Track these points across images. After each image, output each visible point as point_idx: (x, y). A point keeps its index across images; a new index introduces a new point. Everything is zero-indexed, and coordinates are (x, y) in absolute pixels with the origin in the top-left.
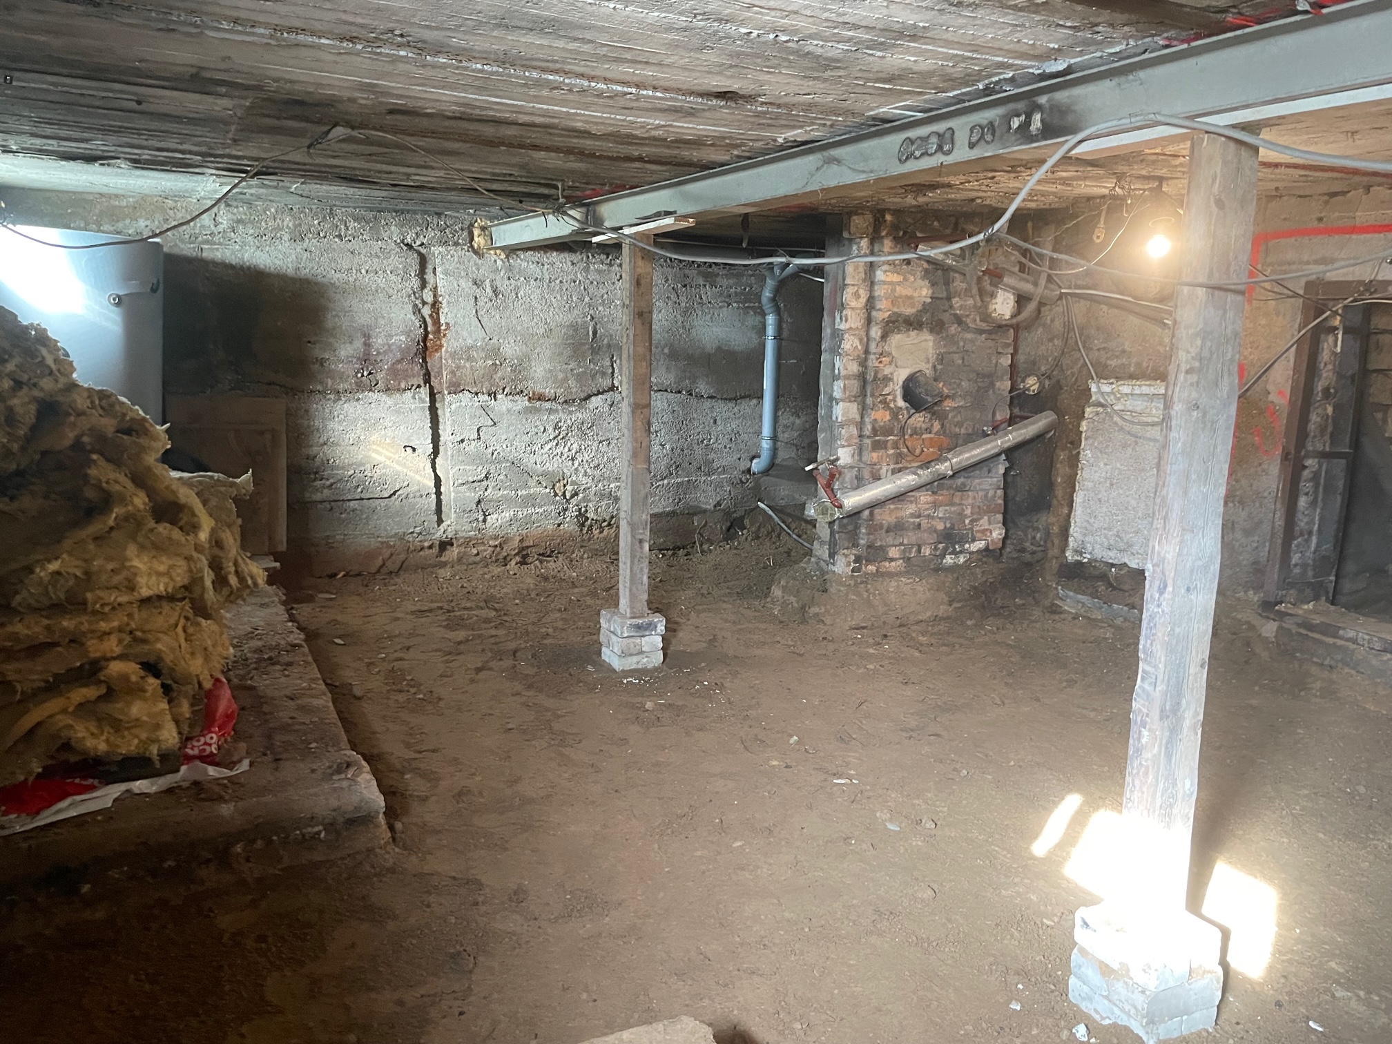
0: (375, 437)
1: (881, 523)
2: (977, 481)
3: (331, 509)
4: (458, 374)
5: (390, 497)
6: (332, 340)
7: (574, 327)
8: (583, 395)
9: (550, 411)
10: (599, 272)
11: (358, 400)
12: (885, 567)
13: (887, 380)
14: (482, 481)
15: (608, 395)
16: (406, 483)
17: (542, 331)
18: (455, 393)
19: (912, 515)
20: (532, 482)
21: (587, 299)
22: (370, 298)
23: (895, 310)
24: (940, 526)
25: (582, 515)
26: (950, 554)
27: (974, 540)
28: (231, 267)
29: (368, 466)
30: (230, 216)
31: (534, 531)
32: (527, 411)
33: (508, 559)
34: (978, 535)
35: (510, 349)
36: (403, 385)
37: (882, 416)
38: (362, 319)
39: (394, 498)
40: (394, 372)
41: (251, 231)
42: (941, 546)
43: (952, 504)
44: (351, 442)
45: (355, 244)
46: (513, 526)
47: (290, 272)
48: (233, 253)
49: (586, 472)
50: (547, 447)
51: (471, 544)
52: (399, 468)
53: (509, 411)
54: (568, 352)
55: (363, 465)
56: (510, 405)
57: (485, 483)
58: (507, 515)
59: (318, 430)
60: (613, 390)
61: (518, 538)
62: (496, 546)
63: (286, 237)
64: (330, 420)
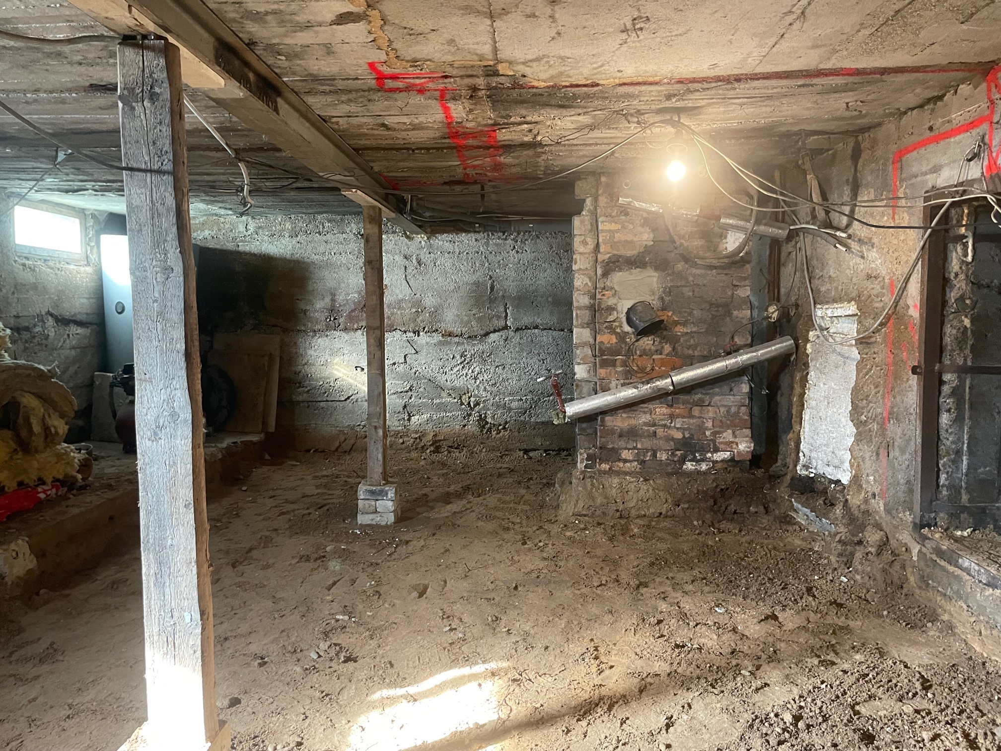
0: (337, 360)
1: (613, 429)
2: (717, 398)
3: (308, 406)
4: (392, 318)
5: (346, 400)
6: (311, 298)
7: (477, 284)
8: (482, 332)
9: (458, 344)
10: (497, 245)
11: (327, 336)
12: (618, 466)
13: (611, 309)
14: (407, 392)
15: (504, 333)
16: (356, 392)
17: (452, 287)
18: (390, 331)
19: (645, 424)
20: (444, 394)
21: (487, 265)
22: (336, 270)
23: (615, 252)
24: (678, 435)
25: (482, 420)
26: (689, 461)
27: (716, 450)
28: (254, 255)
29: (332, 379)
30: (255, 225)
31: (445, 430)
32: (440, 343)
33: (425, 448)
34: (722, 446)
35: (429, 301)
36: (355, 327)
37: (608, 339)
38: (331, 284)
39: (348, 401)
40: (350, 318)
41: (267, 233)
42: (678, 453)
43: (691, 416)
44: (322, 363)
45: (329, 237)
46: (429, 425)
47: (288, 256)
48: (256, 246)
49: (485, 388)
50: (455, 370)
51: (399, 435)
52: (352, 381)
53: (427, 343)
54: (472, 301)
55: (329, 378)
56: (428, 339)
57: (410, 393)
58: (425, 416)
59: (302, 355)
60: (507, 329)
61: (432, 434)
62: (416, 438)
63: (287, 235)
64: (309, 349)
